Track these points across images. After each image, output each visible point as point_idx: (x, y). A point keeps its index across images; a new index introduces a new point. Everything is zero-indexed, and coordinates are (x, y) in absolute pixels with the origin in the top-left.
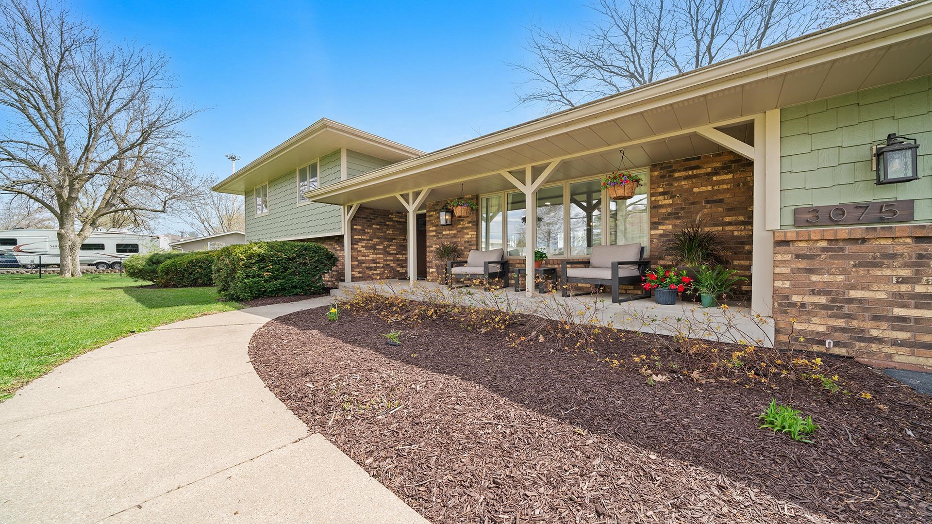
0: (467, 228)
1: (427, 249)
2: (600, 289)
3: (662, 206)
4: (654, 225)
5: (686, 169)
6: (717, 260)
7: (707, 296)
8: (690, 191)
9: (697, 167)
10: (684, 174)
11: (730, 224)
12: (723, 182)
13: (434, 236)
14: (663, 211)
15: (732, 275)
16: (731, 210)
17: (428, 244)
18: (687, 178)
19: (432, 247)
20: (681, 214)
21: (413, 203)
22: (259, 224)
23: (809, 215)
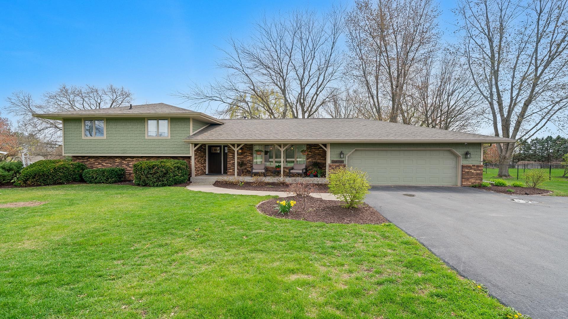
0: (248, 155)
1: (228, 162)
2: (299, 175)
3: (309, 155)
4: (307, 159)
5: (314, 147)
6: (321, 168)
7: (319, 175)
8: (315, 152)
9: (316, 147)
10: (314, 148)
11: (322, 160)
12: (321, 151)
13: (232, 157)
14: (309, 156)
15: (323, 171)
16: (322, 157)
17: (228, 160)
18: (314, 149)
19: (230, 162)
20: (313, 157)
21: (237, 148)
22: (90, 143)
23: (333, 162)
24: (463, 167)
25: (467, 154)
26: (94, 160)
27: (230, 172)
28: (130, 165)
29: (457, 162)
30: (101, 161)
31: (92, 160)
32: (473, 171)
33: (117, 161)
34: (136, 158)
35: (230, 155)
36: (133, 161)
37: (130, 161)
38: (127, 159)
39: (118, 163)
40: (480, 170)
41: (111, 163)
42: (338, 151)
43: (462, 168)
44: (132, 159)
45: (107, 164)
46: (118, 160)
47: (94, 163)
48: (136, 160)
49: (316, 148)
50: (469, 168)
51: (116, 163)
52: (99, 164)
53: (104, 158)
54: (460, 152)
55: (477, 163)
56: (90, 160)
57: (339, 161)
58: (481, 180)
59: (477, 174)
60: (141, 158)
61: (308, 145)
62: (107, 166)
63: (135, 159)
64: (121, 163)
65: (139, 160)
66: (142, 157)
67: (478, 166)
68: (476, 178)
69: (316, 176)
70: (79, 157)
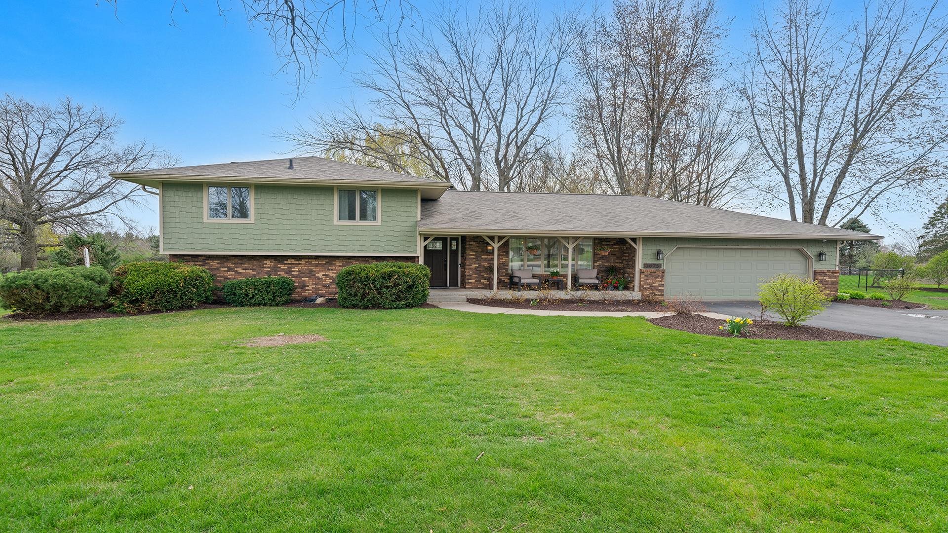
0: (501, 255)
1: (467, 267)
3: (597, 254)
4: (595, 262)
5: (606, 241)
10: (605, 243)
13: (474, 258)
14: (599, 256)
17: (467, 263)
18: (606, 245)
20: (604, 258)
21: (498, 242)
22: (220, 231)
23: (646, 266)
24: (815, 273)
25: (820, 255)
26: (218, 263)
27: (471, 283)
28: (294, 271)
29: (808, 267)
30: (234, 264)
31: (215, 264)
32: (827, 279)
33: (266, 264)
34: (306, 259)
35: (471, 255)
36: (300, 264)
37: (293, 264)
38: (287, 261)
39: (268, 268)
40: (835, 277)
41: (254, 268)
42: (654, 249)
43: (815, 275)
44: (298, 261)
45: (245, 269)
46: (268, 263)
47: (218, 269)
48: (306, 262)
49: (609, 245)
50: (823, 275)
51: (265, 267)
52: (230, 269)
53: (240, 258)
54: (811, 252)
55: (832, 268)
56: (209, 263)
57: (655, 264)
58: (837, 291)
59: (833, 283)
60: (315, 259)
61: (595, 239)
62: (245, 275)
63: (303, 262)
64: (275, 270)
65: (310, 263)
66: (317, 257)
67: (834, 272)
68: (830, 288)
69: (616, 288)
70: (186, 258)
